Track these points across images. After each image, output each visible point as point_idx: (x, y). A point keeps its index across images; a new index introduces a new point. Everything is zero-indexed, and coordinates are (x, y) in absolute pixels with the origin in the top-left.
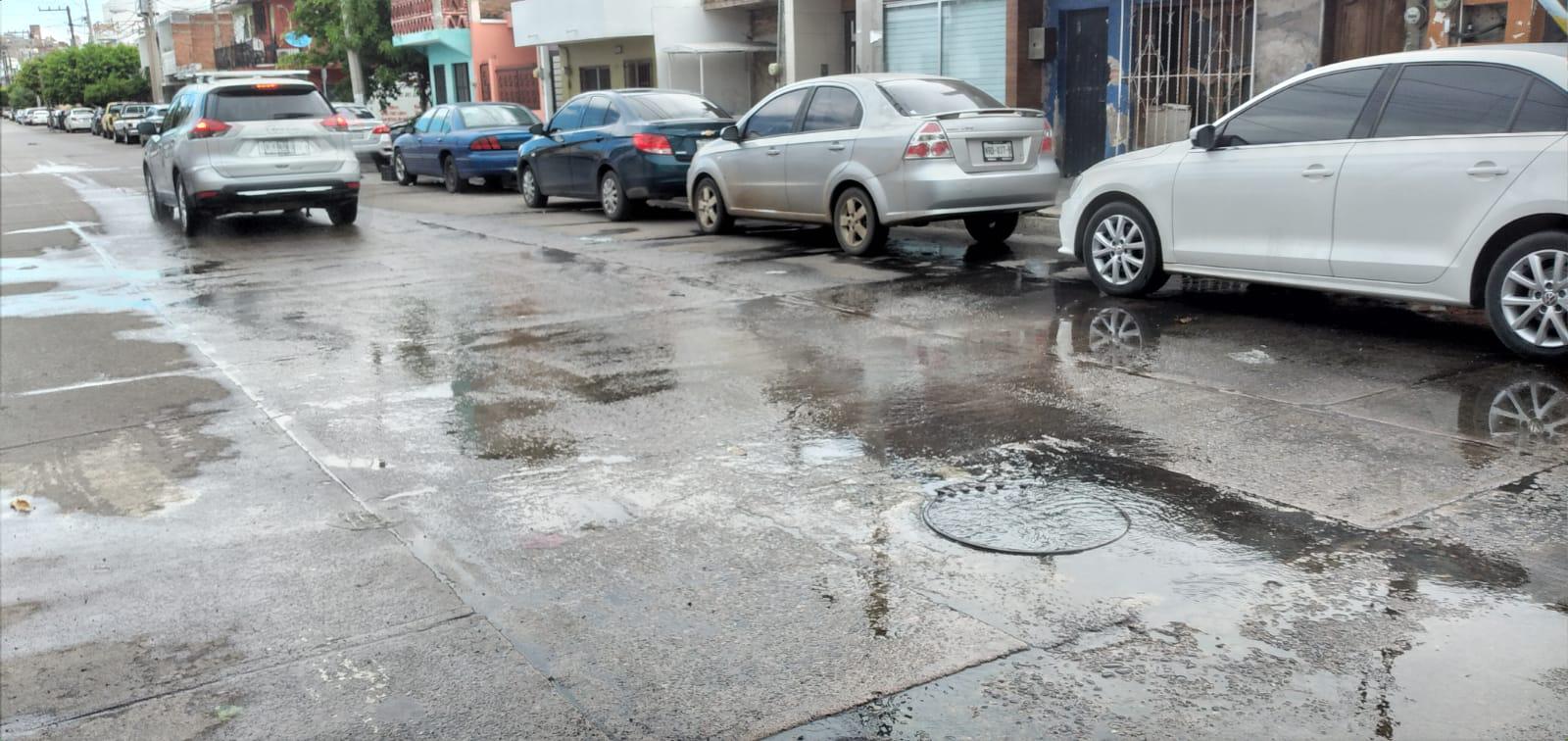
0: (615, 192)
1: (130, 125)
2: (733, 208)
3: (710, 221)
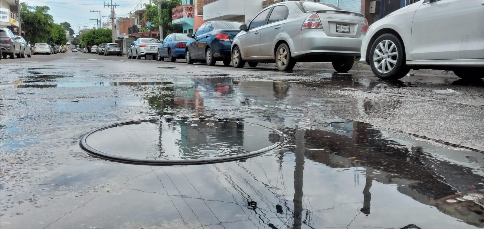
0: (210, 55)
1: (102, 49)
2: (244, 57)
3: (236, 63)
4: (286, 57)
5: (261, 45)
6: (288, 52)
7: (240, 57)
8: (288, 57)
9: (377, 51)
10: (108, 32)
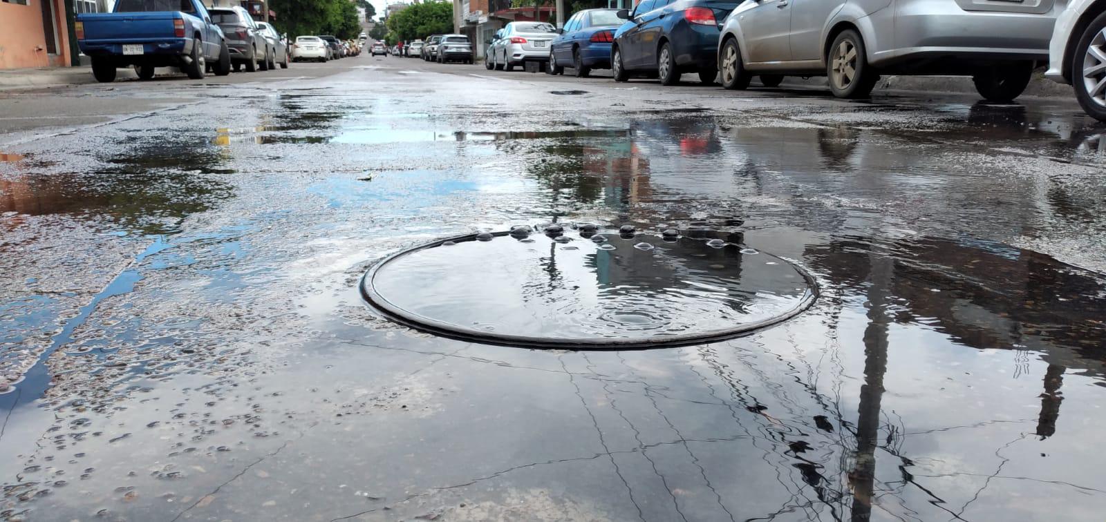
0: (668, 60)
1: (433, 49)
2: (748, 63)
3: (730, 77)
4: (853, 62)
5: (792, 33)
6: (860, 50)
7: (739, 64)
8: (858, 64)
9: (1094, 49)
10: (445, 9)
